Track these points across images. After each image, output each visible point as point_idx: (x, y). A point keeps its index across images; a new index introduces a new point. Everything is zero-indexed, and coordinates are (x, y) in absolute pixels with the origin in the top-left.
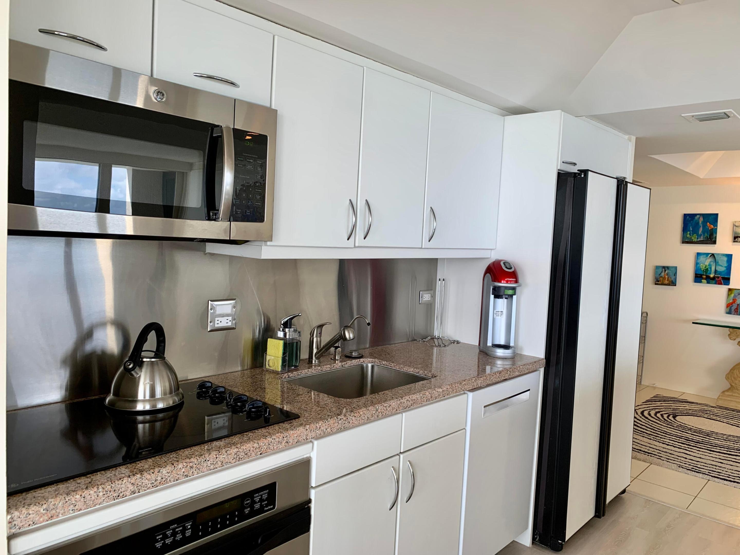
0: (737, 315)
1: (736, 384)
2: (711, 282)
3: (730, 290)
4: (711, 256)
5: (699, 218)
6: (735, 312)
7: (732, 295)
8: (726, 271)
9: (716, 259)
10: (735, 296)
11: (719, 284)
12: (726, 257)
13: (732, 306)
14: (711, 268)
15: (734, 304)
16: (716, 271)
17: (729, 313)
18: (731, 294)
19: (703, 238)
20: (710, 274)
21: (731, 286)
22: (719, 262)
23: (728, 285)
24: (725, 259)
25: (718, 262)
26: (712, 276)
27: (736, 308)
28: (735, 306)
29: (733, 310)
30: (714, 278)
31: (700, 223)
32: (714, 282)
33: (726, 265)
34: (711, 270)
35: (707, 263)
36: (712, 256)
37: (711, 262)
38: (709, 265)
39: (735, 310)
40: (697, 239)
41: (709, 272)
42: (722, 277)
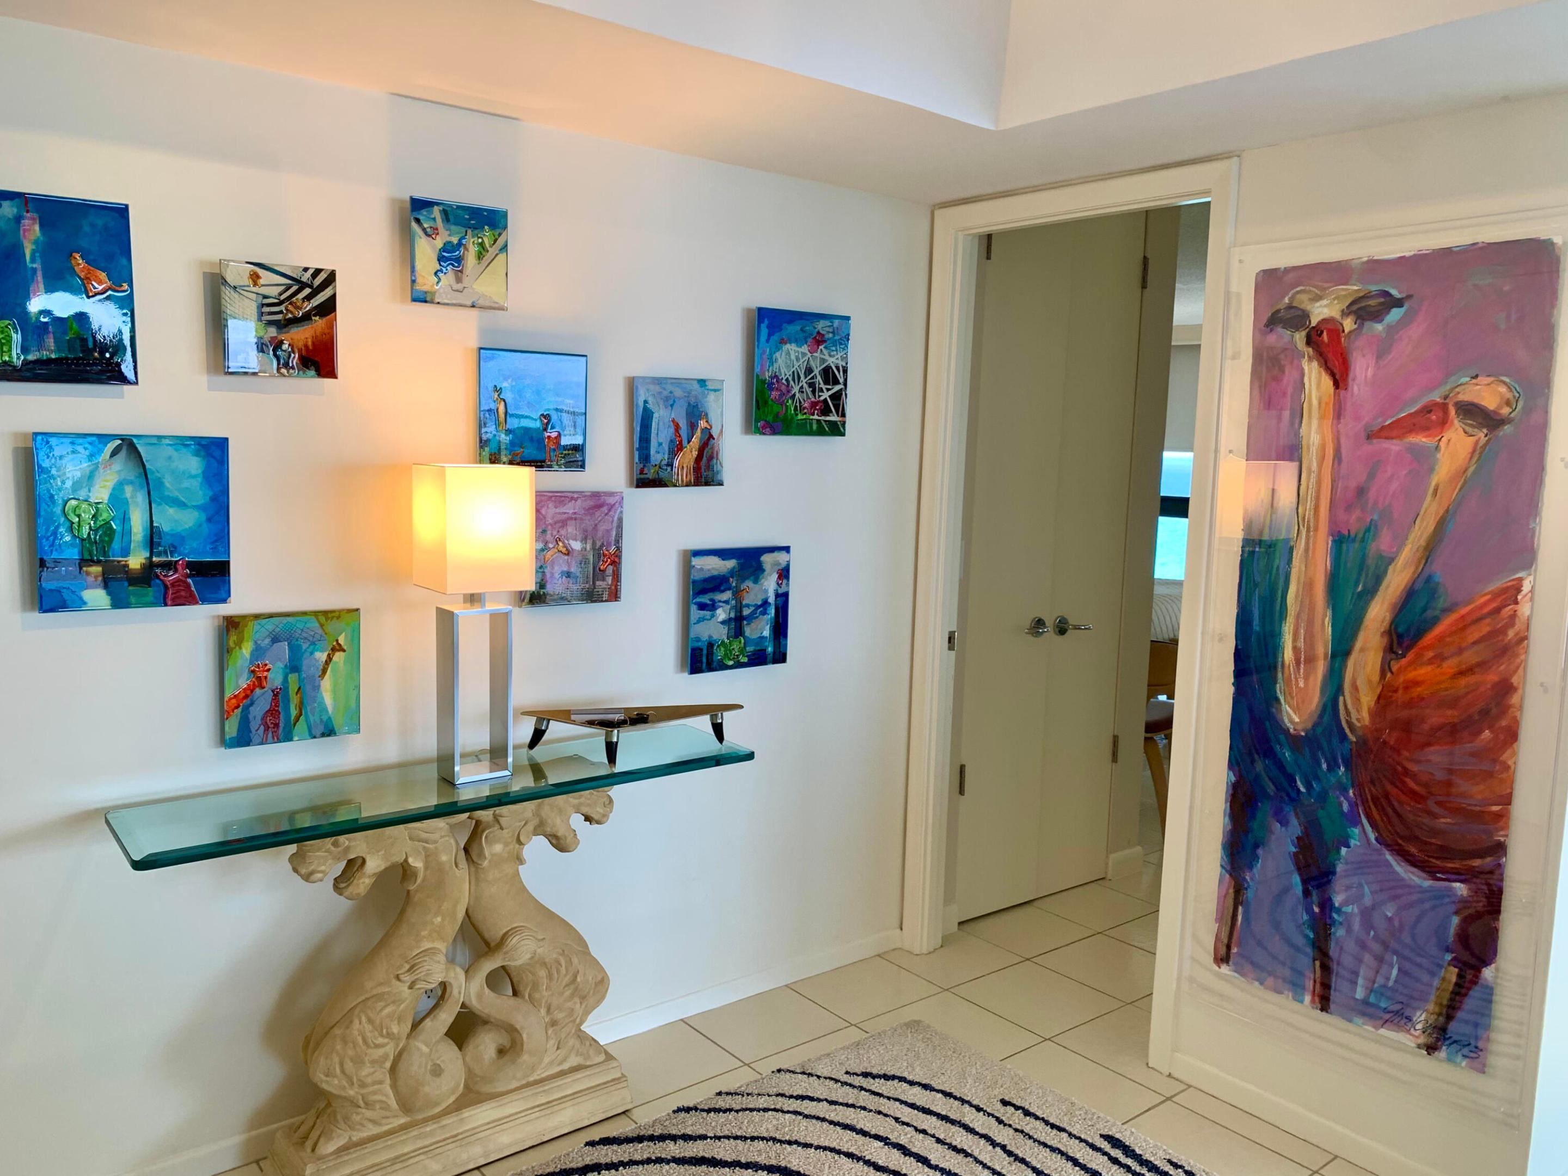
0: (279, 741)
1: (363, 1085)
2: (133, 599)
3: (231, 625)
4: (114, 453)
5: (18, 219)
6: (267, 728)
7: (246, 650)
8: (205, 529)
9: (148, 466)
10: (258, 651)
11: (178, 602)
12: (197, 454)
13: (252, 704)
14: (125, 519)
15: (258, 691)
16: (153, 538)
17: (243, 739)
18: (239, 644)
19: (58, 349)
20: (126, 552)
21: (237, 605)
22: (168, 482)
23: (224, 601)
24: (194, 464)
25: (160, 483)
26: (135, 561)
27: (268, 707)
28: (262, 702)
29: (255, 724)
30: (147, 576)
31: (28, 250)
32: (150, 593)
33: (200, 494)
34: (127, 533)
35: (101, 493)
36: (123, 453)
37: (119, 486)
38: (117, 499)
39: (264, 718)
40: (25, 350)
41: (116, 545)
42: (190, 565)
